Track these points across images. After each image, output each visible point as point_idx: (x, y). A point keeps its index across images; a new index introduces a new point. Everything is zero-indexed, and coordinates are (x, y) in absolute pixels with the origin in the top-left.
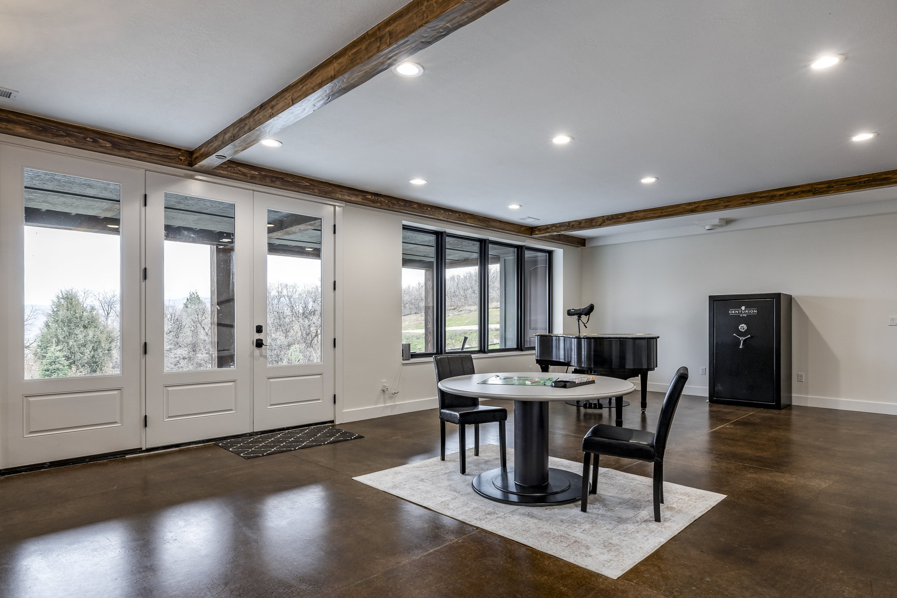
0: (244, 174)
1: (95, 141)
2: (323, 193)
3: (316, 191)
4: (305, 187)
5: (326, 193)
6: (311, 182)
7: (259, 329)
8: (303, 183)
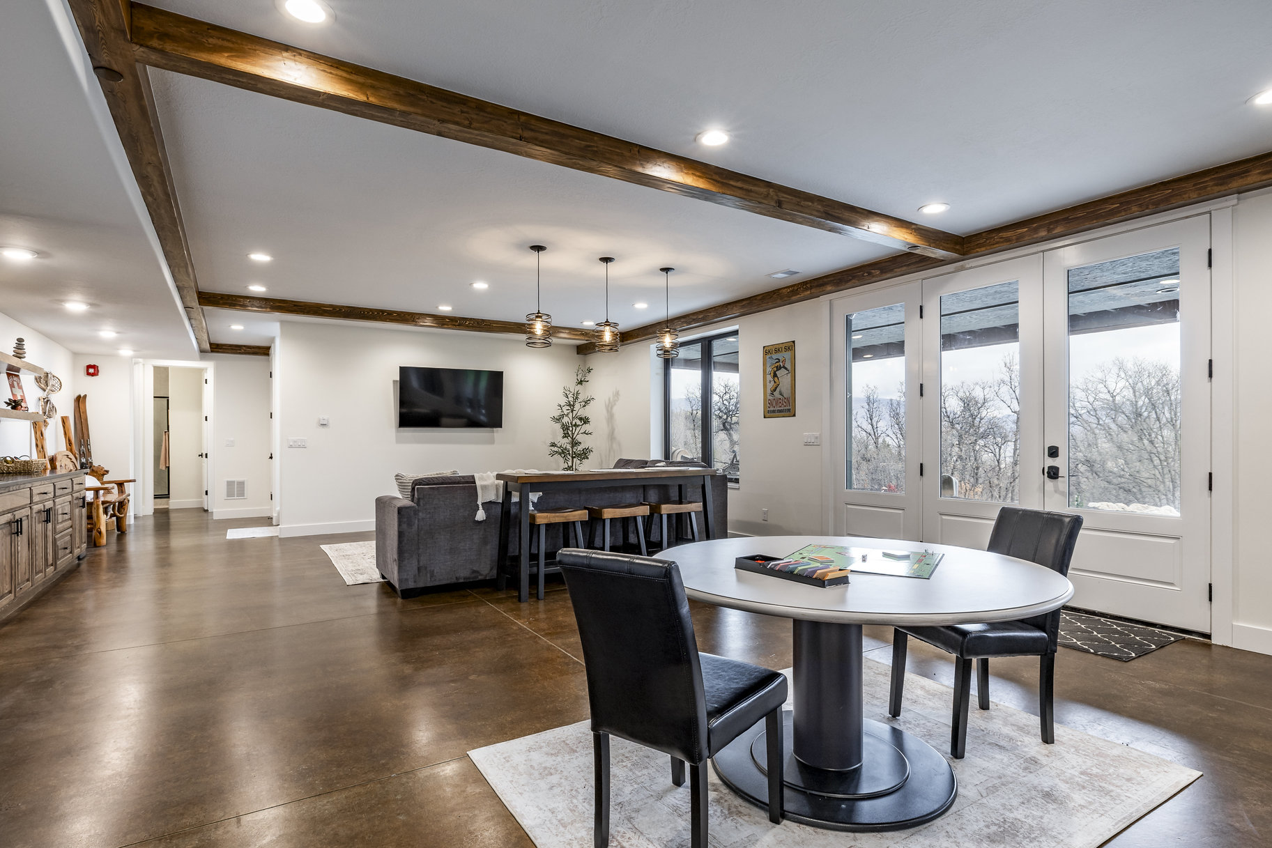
0: (1008, 240)
1: (870, 274)
2: (1150, 207)
3: (1134, 209)
4: (1112, 213)
5: (1157, 204)
6: (1123, 199)
7: (1053, 452)
8: (1105, 208)
